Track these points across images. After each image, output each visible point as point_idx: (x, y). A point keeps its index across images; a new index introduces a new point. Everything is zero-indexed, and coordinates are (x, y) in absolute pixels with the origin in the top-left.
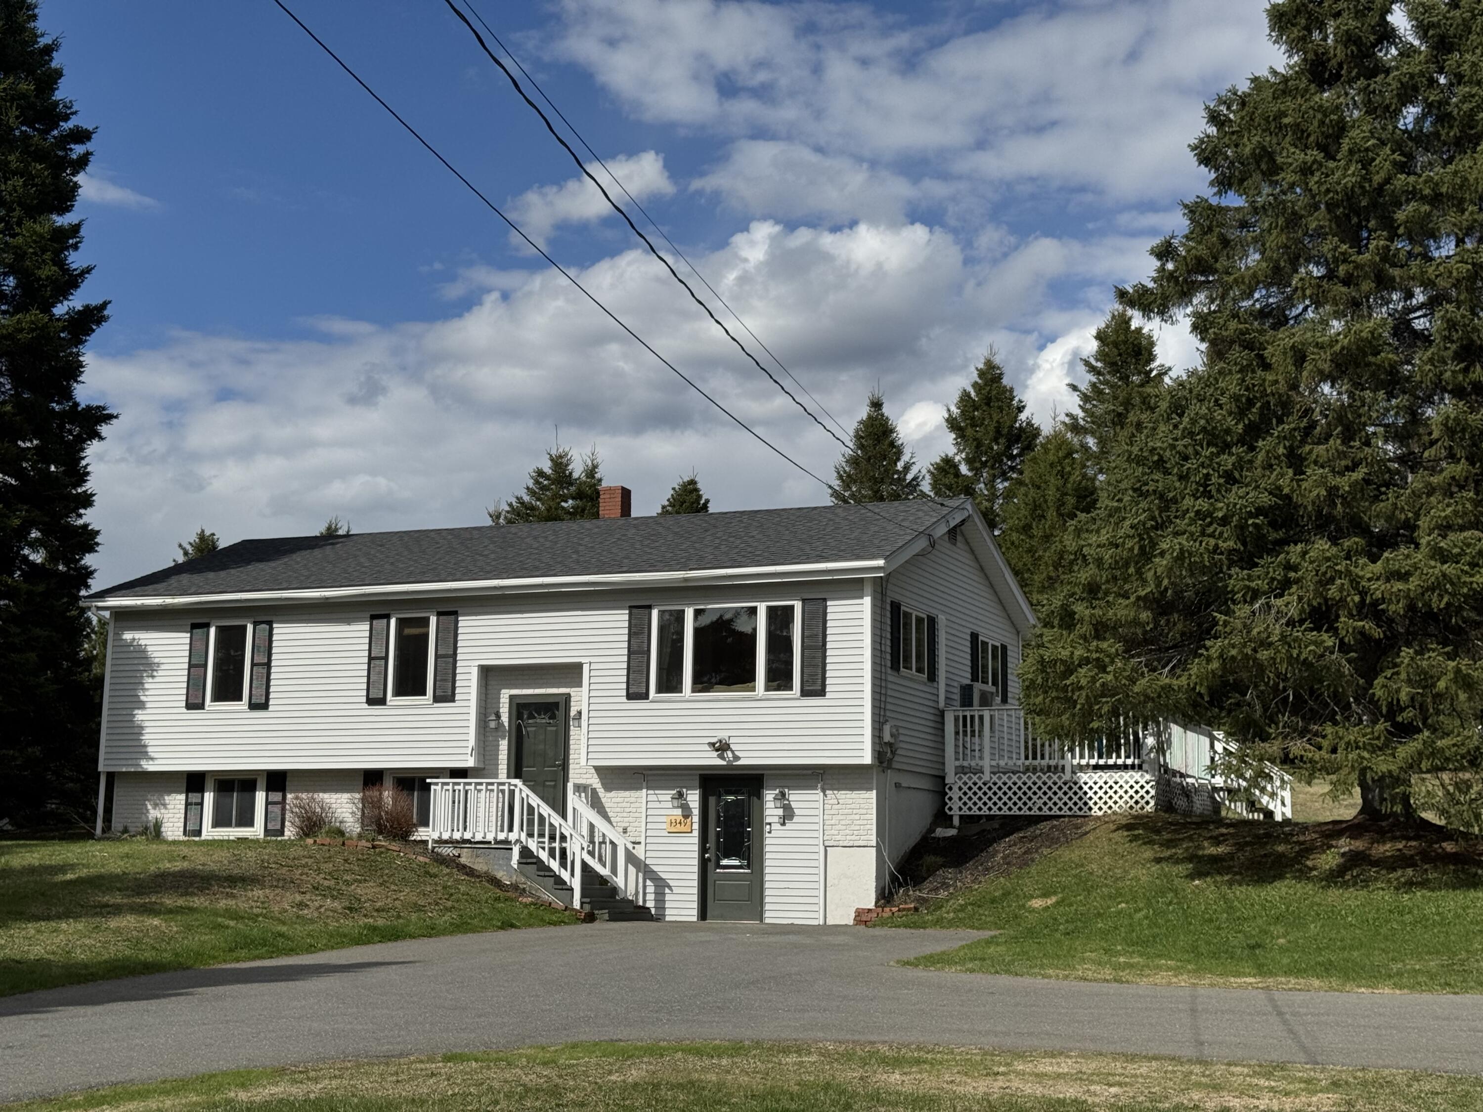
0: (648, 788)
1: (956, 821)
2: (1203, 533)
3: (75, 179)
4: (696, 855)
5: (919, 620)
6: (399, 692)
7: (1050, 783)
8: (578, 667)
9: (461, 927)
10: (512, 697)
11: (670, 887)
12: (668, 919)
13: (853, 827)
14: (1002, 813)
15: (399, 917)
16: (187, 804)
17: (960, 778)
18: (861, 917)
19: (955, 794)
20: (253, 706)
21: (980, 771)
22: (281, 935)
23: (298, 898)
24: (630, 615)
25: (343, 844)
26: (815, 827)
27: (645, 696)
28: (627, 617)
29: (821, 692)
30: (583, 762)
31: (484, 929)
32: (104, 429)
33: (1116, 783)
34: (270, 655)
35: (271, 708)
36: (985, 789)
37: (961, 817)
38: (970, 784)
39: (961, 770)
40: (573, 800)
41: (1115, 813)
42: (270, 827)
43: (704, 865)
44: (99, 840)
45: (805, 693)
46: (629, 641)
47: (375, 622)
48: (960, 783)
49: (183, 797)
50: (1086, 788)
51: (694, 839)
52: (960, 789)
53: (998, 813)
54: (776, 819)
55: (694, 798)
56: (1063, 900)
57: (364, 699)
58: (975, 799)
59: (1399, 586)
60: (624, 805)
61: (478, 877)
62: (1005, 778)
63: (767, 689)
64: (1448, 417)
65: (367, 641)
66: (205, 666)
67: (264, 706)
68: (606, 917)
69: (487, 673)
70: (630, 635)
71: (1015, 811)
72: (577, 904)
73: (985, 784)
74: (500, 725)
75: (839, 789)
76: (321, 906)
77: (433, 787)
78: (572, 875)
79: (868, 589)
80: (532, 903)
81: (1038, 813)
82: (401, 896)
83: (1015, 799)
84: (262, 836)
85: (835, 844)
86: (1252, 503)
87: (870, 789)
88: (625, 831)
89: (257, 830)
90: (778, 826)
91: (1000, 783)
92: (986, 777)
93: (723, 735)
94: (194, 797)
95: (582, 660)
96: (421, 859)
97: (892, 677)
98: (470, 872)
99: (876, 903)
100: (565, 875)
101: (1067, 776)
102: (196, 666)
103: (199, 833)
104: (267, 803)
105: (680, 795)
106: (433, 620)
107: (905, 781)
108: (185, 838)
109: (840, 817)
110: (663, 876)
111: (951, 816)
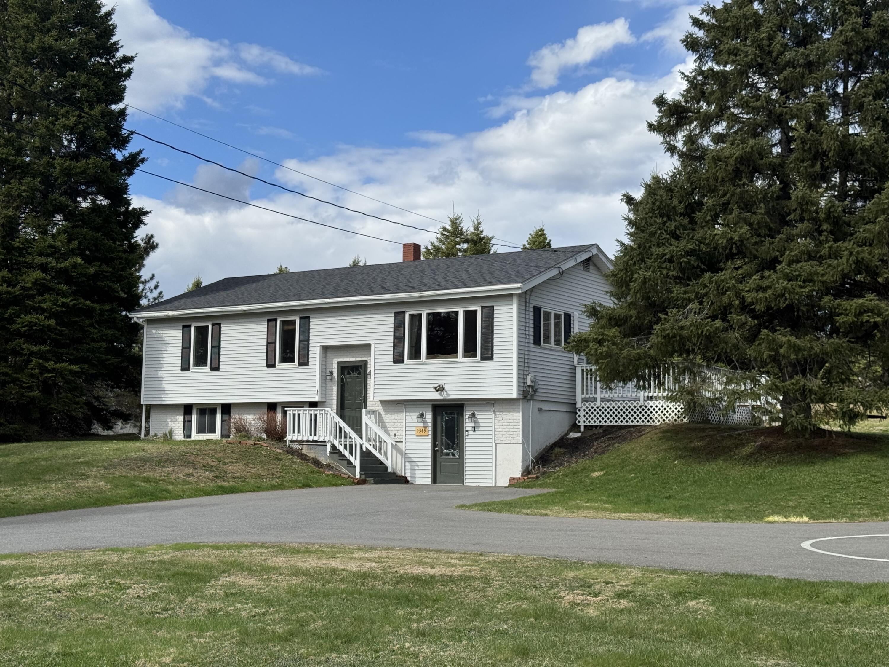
0: (406, 412)
1: (582, 429)
2: (660, 267)
4: (430, 448)
5: (557, 316)
6: (281, 361)
7: (632, 407)
8: (369, 346)
9: (281, 487)
10: (339, 363)
11: (418, 466)
12: (417, 483)
13: (510, 433)
14: (607, 424)
15: (244, 481)
16: (185, 421)
17: (584, 405)
18: (514, 483)
19: (582, 413)
20: (212, 369)
21: (595, 399)
22: (166, 491)
23: (191, 471)
24: (395, 316)
25: (240, 443)
26: (490, 433)
27: (402, 361)
28: (393, 318)
29: (491, 358)
30: (372, 398)
31: (291, 488)
33: (668, 406)
34: (220, 341)
35: (221, 370)
36: (598, 410)
37: (585, 426)
38: (590, 408)
39: (584, 400)
40: (365, 419)
41: (666, 423)
42: (224, 433)
43: (435, 454)
44: (144, 440)
45: (483, 359)
46: (394, 331)
47: (270, 323)
48: (584, 407)
49: (182, 417)
50: (651, 409)
51: (429, 440)
52: (585, 410)
53: (604, 424)
54: (470, 429)
55: (429, 417)
56: (607, 472)
57: (265, 365)
58: (592, 416)
59: (761, 295)
60: (395, 421)
61: (307, 460)
62: (608, 404)
63: (464, 357)
64: (797, 197)
65: (266, 333)
66: (189, 348)
67: (217, 369)
68: (372, 482)
69: (325, 349)
70: (395, 328)
71: (614, 423)
72: (358, 476)
73: (598, 408)
74: (333, 378)
75: (502, 412)
76: (201, 476)
77: (288, 412)
78: (356, 459)
79: (515, 301)
80: (331, 474)
81: (626, 424)
82: (253, 471)
83: (614, 416)
84: (219, 438)
85: (501, 442)
86: (683, 249)
87: (519, 411)
88: (395, 435)
89: (217, 435)
90: (472, 432)
91: (606, 407)
92: (598, 403)
93: (441, 382)
94: (188, 418)
95: (371, 342)
96: (279, 451)
97: (534, 349)
98: (304, 457)
99: (522, 474)
100: (352, 459)
101: (641, 403)
102: (185, 348)
103: (190, 436)
104: (222, 421)
105: (422, 416)
106: (298, 322)
107: (545, 407)
108: (183, 439)
109: (503, 427)
110: (414, 460)
111: (580, 426)
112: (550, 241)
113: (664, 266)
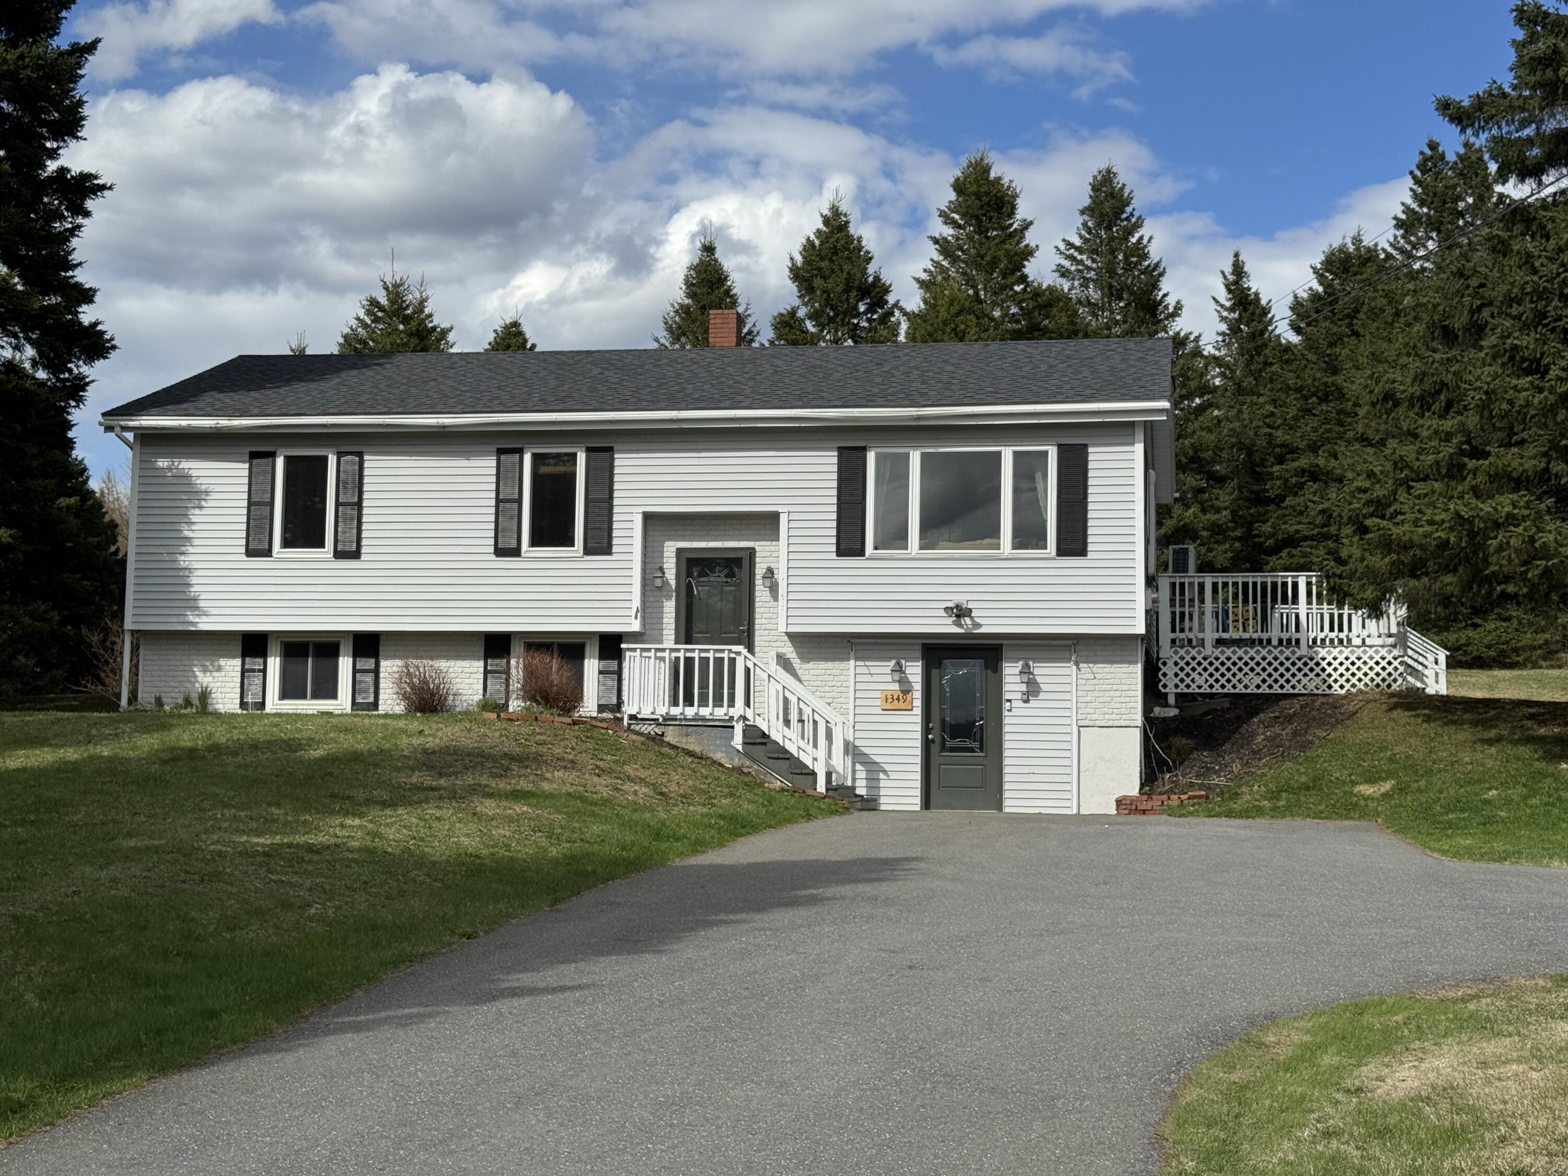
0: (856, 659)
1: (1171, 700)
4: (919, 735)
6: (536, 541)
8: (775, 516)
10: (679, 551)
11: (885, 772)
12: (883, 807)
13: (1113, 705)
14: (1225, 691)
16: (243, 671)
17: (1176, 653)
18: (1127, 807)
19: (1170, 669)
20: (339, 555)
21: (1200, 642)
24: (840, 457)
26: (1067, 704)
27: (861, 552)
28: (835, 460)
29: (1082, 552)
30: (782, 628)
33: (1359, 659)
34: (361, 493)
35: (363, 557)
36: (1205, 664)
37: (1178, 695)
38: (1188, 658)
39: (1178, 643)
41: (1360, 691)
42: (359, 700)
43: (927, 747)
44: (126, 714)
45: (1060, 552)
46: (840, 488)
47: (503, 457)
48: (1176, 658)
49: (236, 662)
50: (1324, 664)
51: (918, 718)
52: (1176, 664)
53: (1221, 691)
54: (1019, 696)
55: (915, 671)
56: (1399, 786)
57: (492, 550)
58: (1193, 675)
60: (826, 677)
62: (1228, 652)
63: (1015, 547)
65: (494, 479)
66: (270, 504)
67: (355, 555)
69: (653, 521)
70: (840, 480)
73: (1206, 659)
74: (666, 583)
75: (1095, 662)
77: (628, 654)
79: (1140, 435)
81: (1268, 691)
83: (1240, 675)
84: (348, 710)
85: (1091, 723)
87: (1133, 663)
89: (343, 702)
90: (1022, 704)
91: (1223, 658)
92: (1209, 650)
93: (963, 599)
94: (257, 663)
95: (780, 509)
98: (685, 753)
99: (1141, 789)
100: (806, 758)
101: (1303, 650)
102: (258, 505)
103: (262, 705)
104: (355, 671)
105: (899, 669)
106: (581, 458)
108: (239, 711)
109: (1096, 694)
110: (877, 759)
111: (1166, 694)
112: (534, 341)
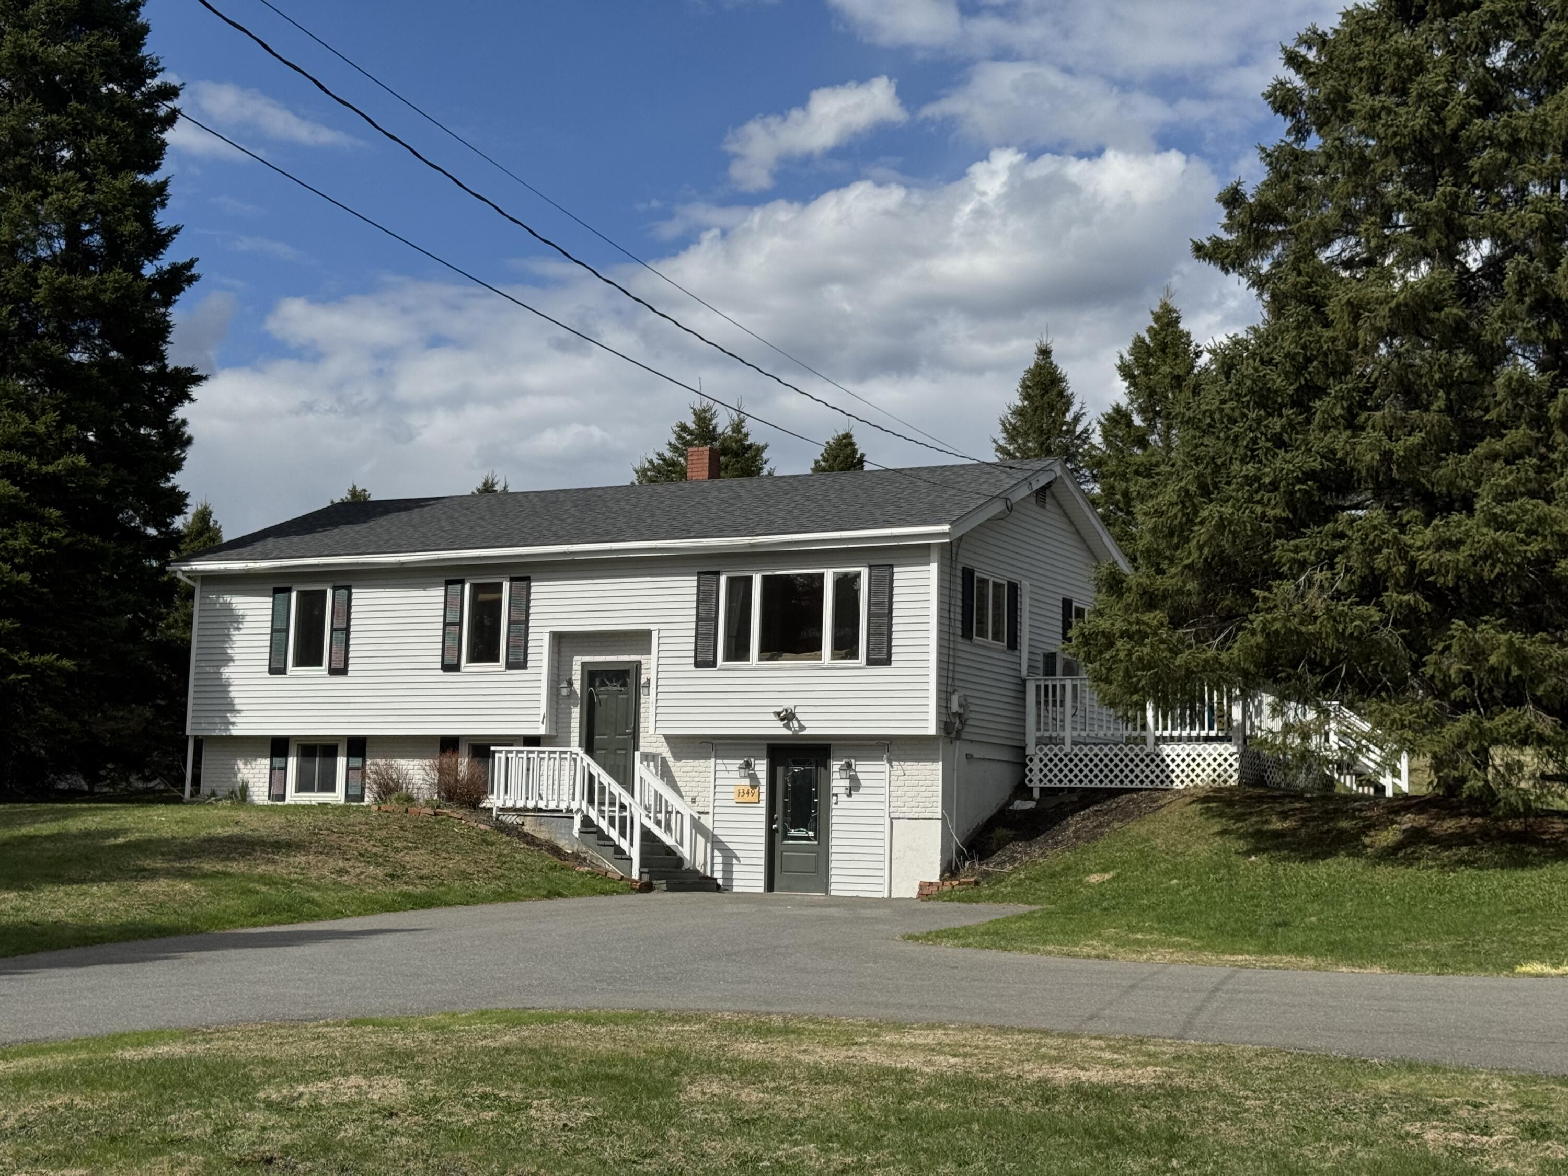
0: (716, 758)
1: (1036, 794)
2: (1250, 500)
3: (163, 136)
4: (763, 825)
5: (998, 586)
6: (472, 658)
7: (1132, 755)
8: (648, 633)
9: (505, 896)
10: (584, 664)
11: (737, 858)
12: (735, 889)
13: (919, 799)
14: (1083, 785)
15: (442, 884)
16: (272, 769)
17: (1041, 750)
18: (926, 892)
19: (1036, 765)
20: (333, 672)
21: (1061, 742)
22: (310, 901)
23: (341, 864)
24: (699, 581)
25: (407, 811)
26: (881, 798)
27: (713, 664)
28: (695, 584)
29: (887, 661)
30: (651, 731)
31: (529, 897)
32: (195, 391)
33: (1199, 755)
34: (349, 620)
35: (350, 674)
36: (1066, 760)
37: (1042, 789)
38: (1051, 755)
39: (1040, 742)
40: (640, 770)
41: (1196, 786)
42: (351, 792)
43: (771, 835)
44: (188, 803)
45: (871, 662)
46: (697, 608)
47: (450, 587)
48: (1041, 755)
49: (268, 761)
50: (1168, 761)
51: (761, 810)
52: (1041, 760)
53: (1079, 785)
54: (842, 790)
55: (761, 768)
56: (1119, 875)
57: (439, 666)
58: (1056, 771)
59: (1447, 556)
60: (693, 774)
61: (538, 845)
62: (1086, 749)
63: (834, 657)
64: (1511, 379)
65: (442, 606)
66: (287, 631)
67: (343, 671)
68: (664, 887)
69: (559, 639)
70: (698, 602)
71: (1096, 784)
72: (635, 875)
73: (1066, 755)
74: (572, 693)
75: (905, 760)
76: (362, 873)
77: (497, 755)
78: (632, 844)
79: (935, 555)
80: (588, 872)
81: (1119, 786)
82: (450, 864)
83: (1096, 771)
84: (342, 802)
85: (901, 816)
86: (1299, 467)
87: (935, 760)
88: (694, 801)
89: (338, 796)
90: (845, 798)
91: (1081, 755)
92: (1067, 748)
93: (789, 704)
94: (278, 762)
95: (652, 627)
96: (482, 827)
97: (962, 645)
98: (530, 840)
99: (941, 876)
100: (624, 844)
101: (1149, 748)
102: (278, 631)
103: (283, 797)
104: (348, 769)
105: (748, 765)
106: (506, 586)
107: (978, 752)
108: (270, 803)
109: (906, 789)
110: (731, 846)
111: (1031, 788)
112: (863, 455)
113: (1257, 497)
